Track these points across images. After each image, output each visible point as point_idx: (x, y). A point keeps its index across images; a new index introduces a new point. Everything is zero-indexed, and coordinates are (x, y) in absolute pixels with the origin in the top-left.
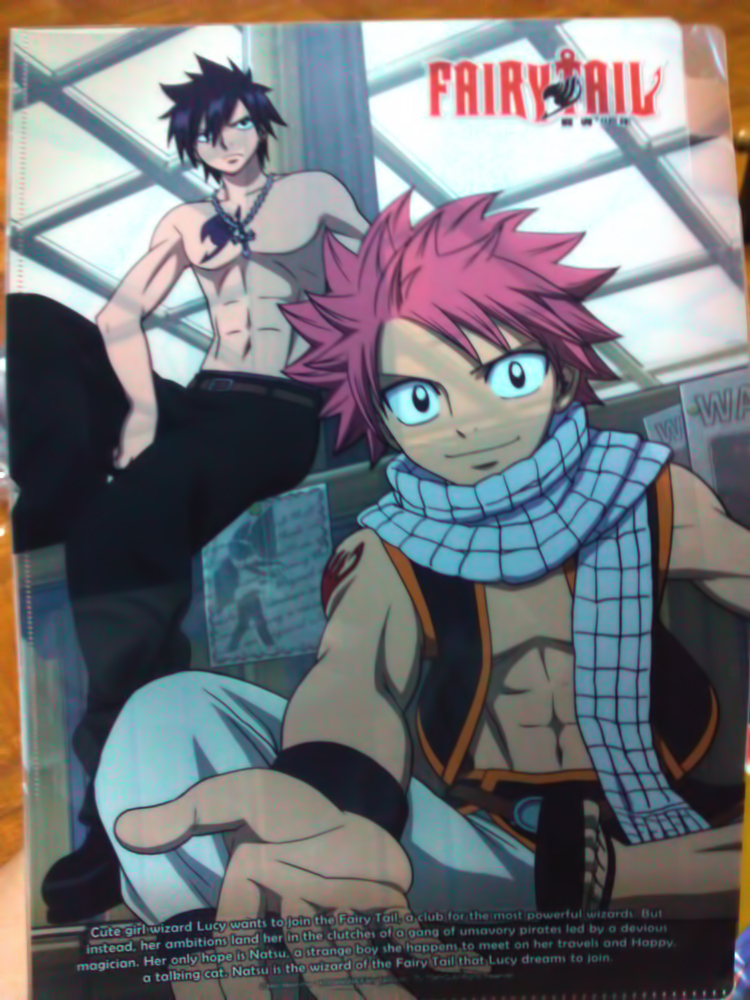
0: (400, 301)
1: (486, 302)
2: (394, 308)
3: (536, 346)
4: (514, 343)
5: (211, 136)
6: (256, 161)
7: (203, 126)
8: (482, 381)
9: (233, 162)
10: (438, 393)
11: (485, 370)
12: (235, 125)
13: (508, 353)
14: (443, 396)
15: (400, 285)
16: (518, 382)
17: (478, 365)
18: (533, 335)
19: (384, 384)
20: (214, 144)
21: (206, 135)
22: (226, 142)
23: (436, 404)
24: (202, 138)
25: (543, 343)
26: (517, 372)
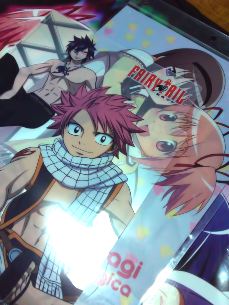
0: (89, 107)
1: (108, 120)
2: (87, 108)
3: (113, 136)
4: (108, 132)
5: (76, 51)
6: (81, 61)
7: (76, 48)
8: (94, 135)
9: (76, 58)
10: (82, 131)
11: (97, 133)
12: (83, 52)
13: (105, 133)
14: (82, 133)
15: (92, 104)
16: (102, 141)
17: (96, 131)
18: (114, 133)
19: (71, 121)
20: (75, 53)
21: (75, 50)
22: (78, 54)
23: (79, 133)
24: (74, 50)
25: (115, 136)
26: (104, 138)
